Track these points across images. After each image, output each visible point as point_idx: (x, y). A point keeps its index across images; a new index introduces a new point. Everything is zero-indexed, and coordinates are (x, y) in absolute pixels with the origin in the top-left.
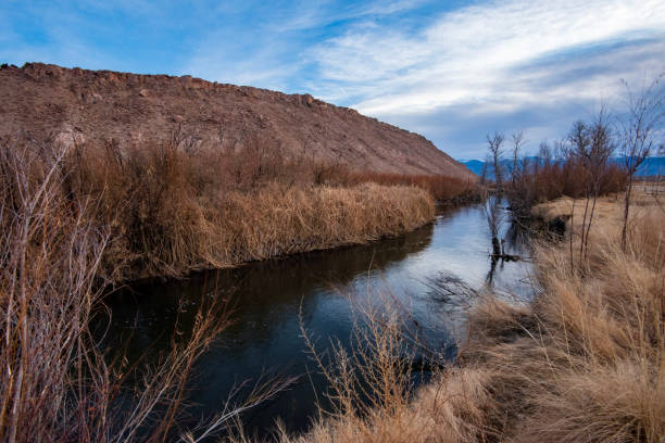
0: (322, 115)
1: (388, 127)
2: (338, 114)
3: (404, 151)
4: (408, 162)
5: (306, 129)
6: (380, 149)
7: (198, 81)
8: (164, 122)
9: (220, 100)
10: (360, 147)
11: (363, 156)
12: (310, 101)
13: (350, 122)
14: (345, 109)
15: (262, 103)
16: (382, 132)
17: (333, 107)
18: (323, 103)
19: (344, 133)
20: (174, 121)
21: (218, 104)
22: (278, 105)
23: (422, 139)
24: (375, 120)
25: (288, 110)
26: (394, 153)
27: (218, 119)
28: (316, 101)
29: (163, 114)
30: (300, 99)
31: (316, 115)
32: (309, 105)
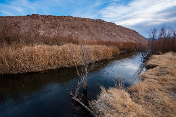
0: (104, 25)
1: (124, 28)
2: (109, 25)
3: (128, 35)
4: (129, 38)
5: (99, 29)
6: (121, 34)
7: (71, 17)
8: (63, 28)
9: (77, 22)
10: (115, 34)
11: (115, 36)
12: (101, 21)
13: (112, 27)
14: (111, 23)
15: (87, 22)
16: (122, 29)
17: (108, 22)
18: (105, 21)
19: (110, 30)
20: (65, 28)
21: (76, 23)
22: (92, 23)
23: (135, 31)
24: (120, 26)
25: (95, 24)
26: (125, 36)
27: (76, 27)
28: (103, 21)
29: (63, 26)
30: (98, 21)
31: (102, 25)
32: (101, 22)
